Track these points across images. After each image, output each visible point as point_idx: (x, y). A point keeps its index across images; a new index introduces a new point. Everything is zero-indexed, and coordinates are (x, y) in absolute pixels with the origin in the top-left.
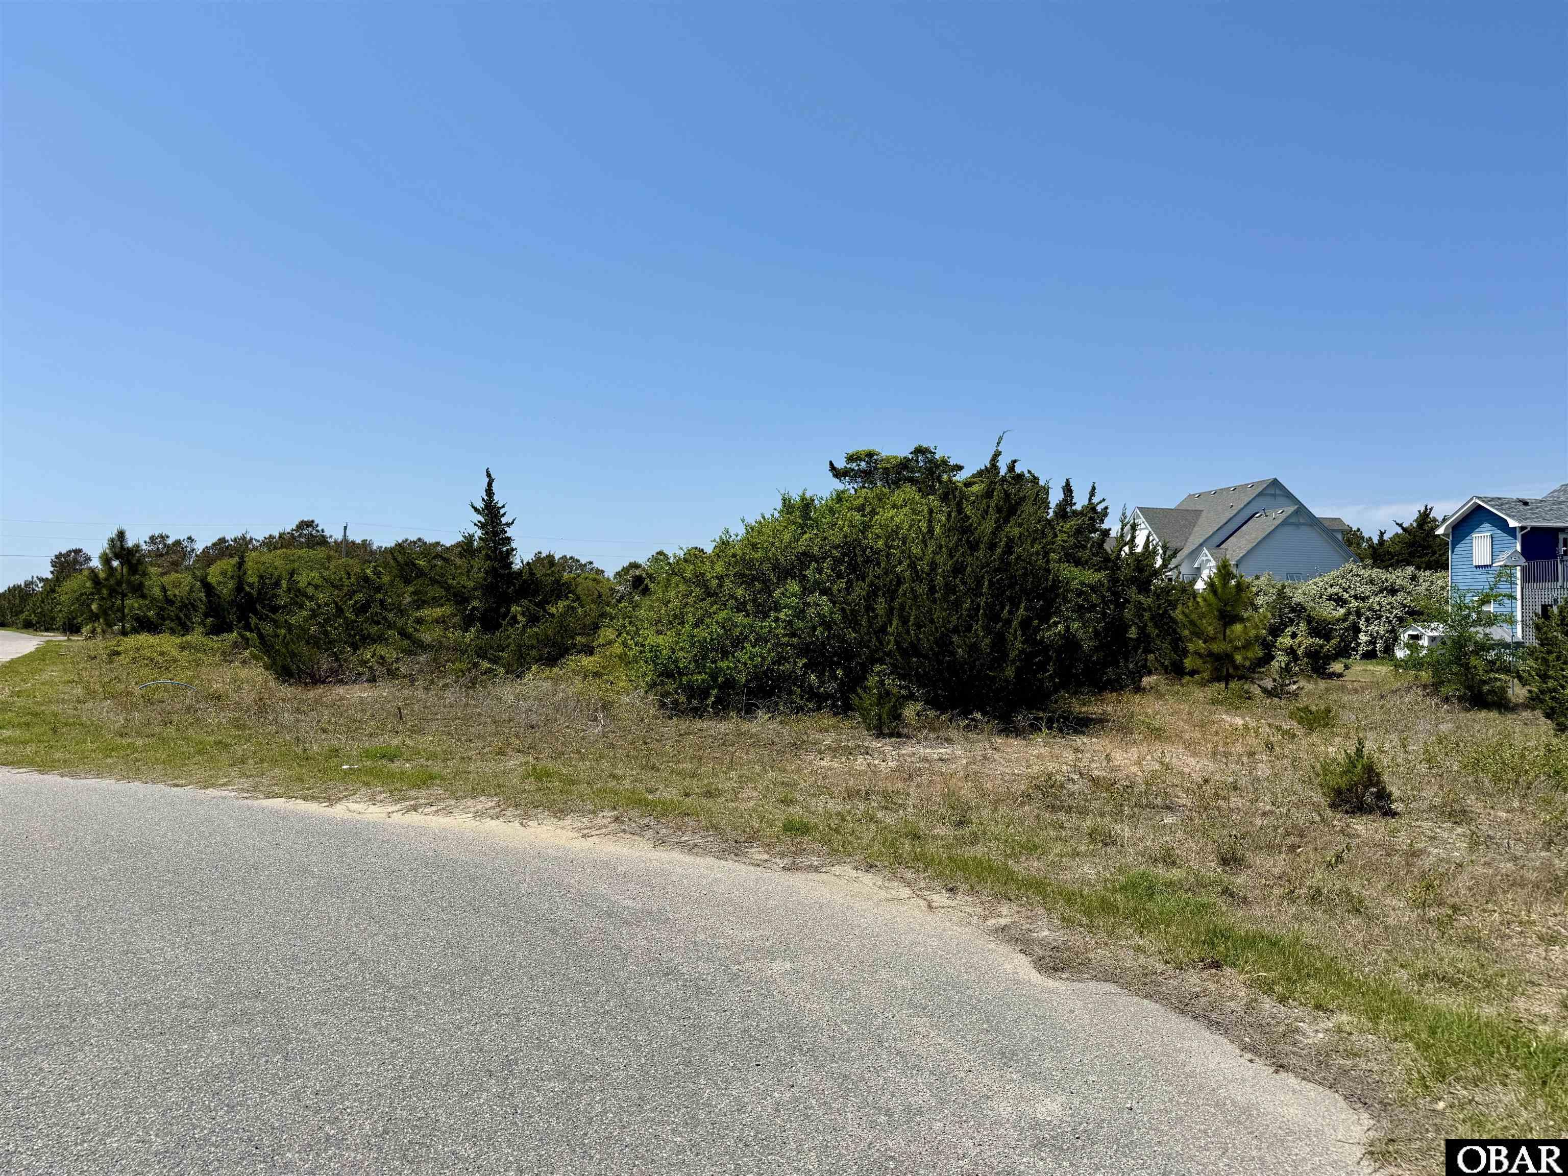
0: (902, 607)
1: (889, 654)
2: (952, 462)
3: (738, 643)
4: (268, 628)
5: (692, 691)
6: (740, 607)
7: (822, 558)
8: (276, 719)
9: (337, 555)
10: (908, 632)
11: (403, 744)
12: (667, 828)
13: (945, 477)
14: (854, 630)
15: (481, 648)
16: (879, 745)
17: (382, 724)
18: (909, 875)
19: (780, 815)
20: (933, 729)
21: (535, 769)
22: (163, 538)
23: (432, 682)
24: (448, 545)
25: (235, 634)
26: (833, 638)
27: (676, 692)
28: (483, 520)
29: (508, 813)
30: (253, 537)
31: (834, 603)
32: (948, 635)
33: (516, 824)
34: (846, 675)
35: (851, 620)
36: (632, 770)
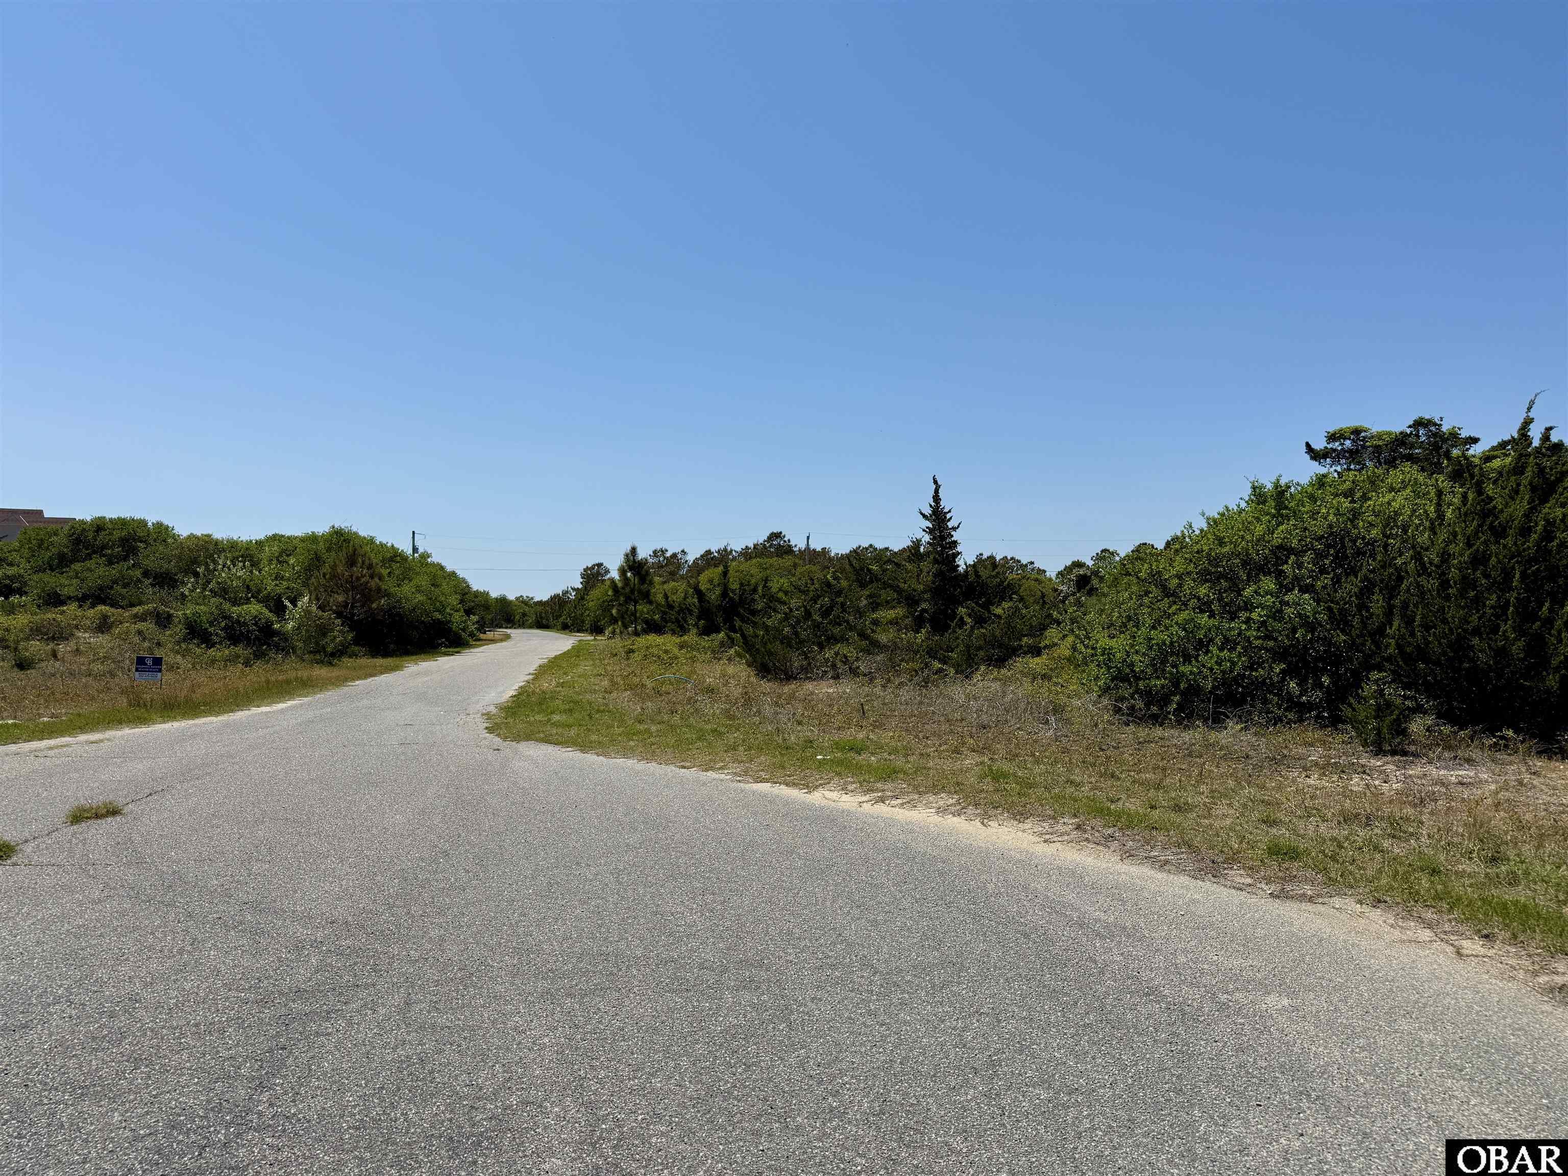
0: (1405, 605)
1: (1389, 659)
2: (1464, 434)
3: (1203, 645)
4: (750, 630)
5: (1149, 696)
6: (1204, 606)
7: (1301, 551)
8: (759, 712)
9: (801, 562)
10: (1413, 634)
11: (868, 738)
12: (1133, 840)
13: (1455, 452)
14: (1343, 631)
15: (931, 649)
16: (1379, 763)
17: (848, 719)
18: (1429, 915)
19: (1263, 836)
20: (1449, 748)
21: (990, 769)
22: (663, 551)
23: (889, 680)
24: (896, 550)
25: (722, 635)
26: (1317, 641)
27: (1132, 697)
28: (931, 526)
29: (969, 812)
30: (733, 548)
31: (1318, 601)
32: (1465, 638)
33: (977, 823)
34: (1334, 683)
35: (1340, 620)
36: (1090, 777)
